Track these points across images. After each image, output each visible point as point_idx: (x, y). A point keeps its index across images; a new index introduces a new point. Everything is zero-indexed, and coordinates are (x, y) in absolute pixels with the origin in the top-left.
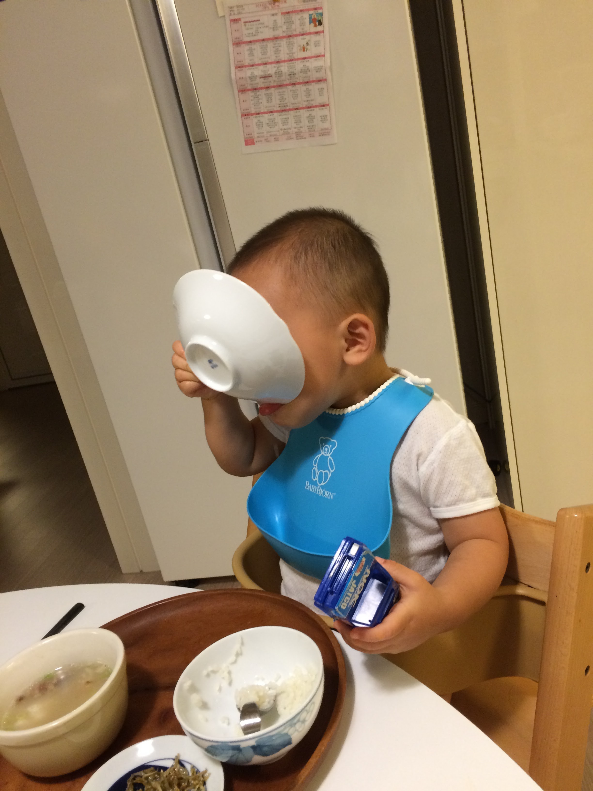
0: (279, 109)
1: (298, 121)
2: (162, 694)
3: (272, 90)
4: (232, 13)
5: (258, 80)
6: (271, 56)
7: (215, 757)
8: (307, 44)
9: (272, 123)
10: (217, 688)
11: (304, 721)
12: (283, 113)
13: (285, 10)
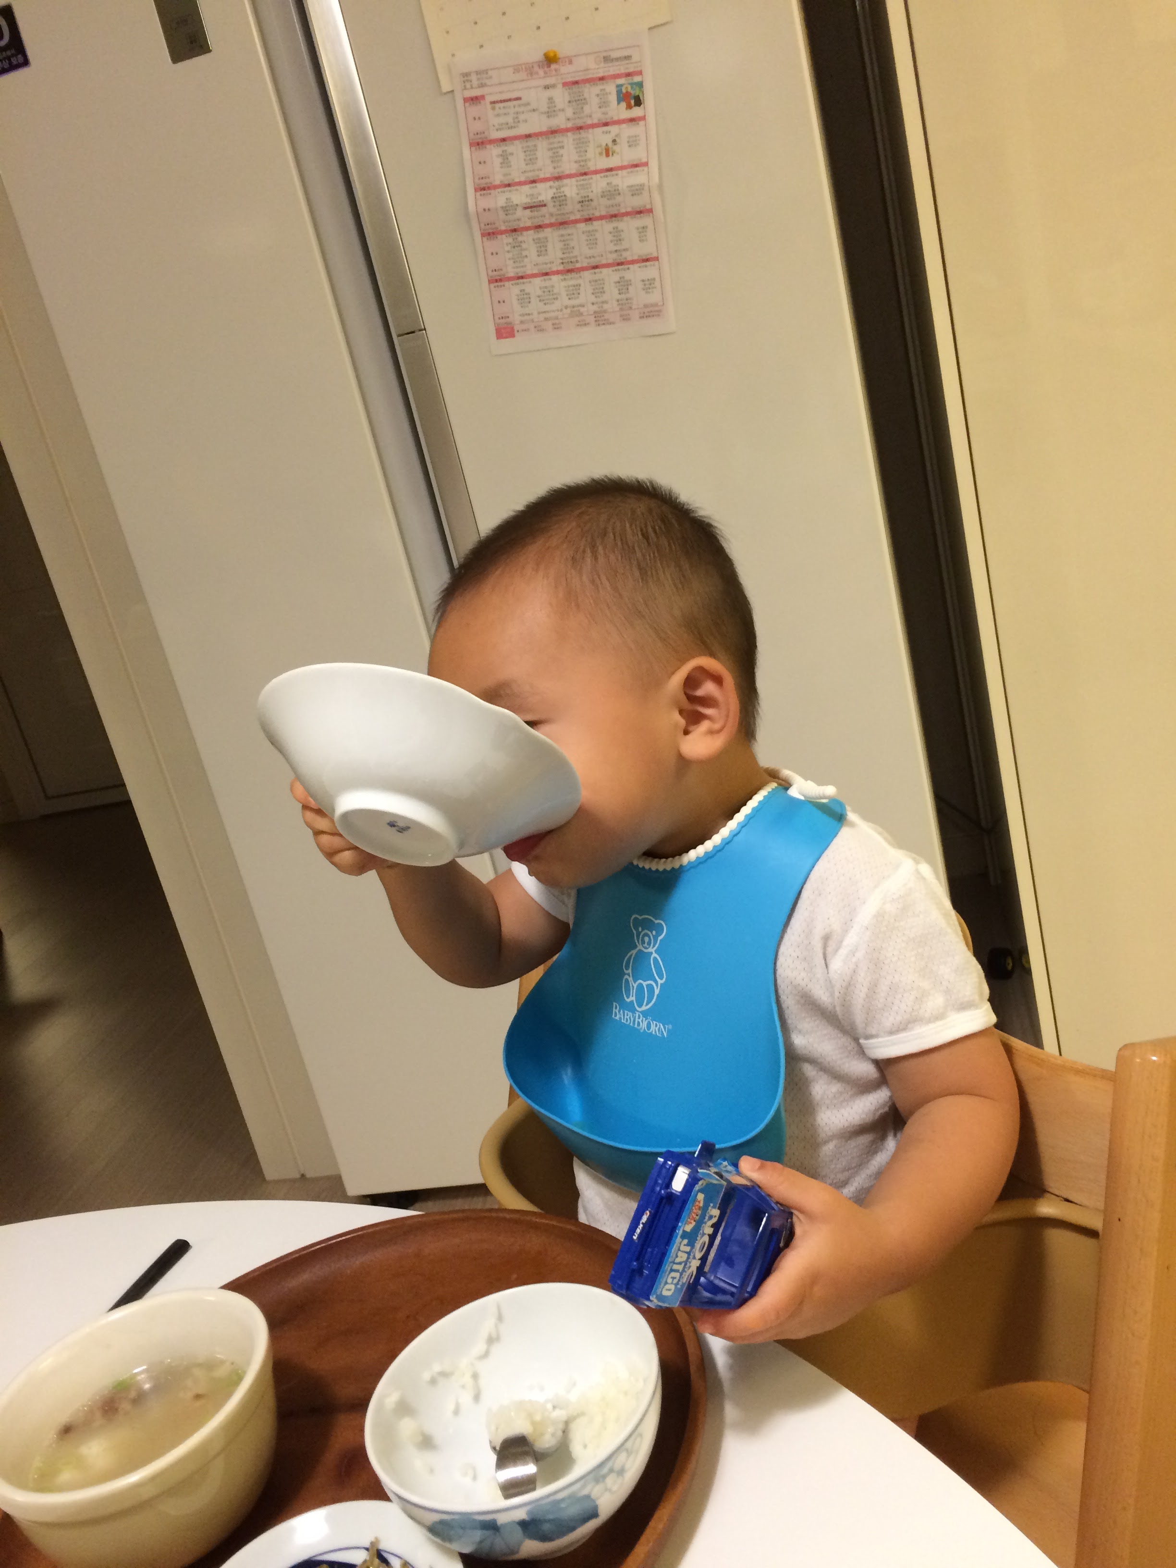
0: (561, 268)
1: (599, 290)
2: (343, 1420)
3: (548, 232)
4: (468, 85)
5: (520, 213)
6: (545, 167)
7: (448, 1545)
8: (614, 141)
9: (549, 295)
10: (451, 1407)
11: (621, 1472)
12: (569, 276)
13: (569, 78)
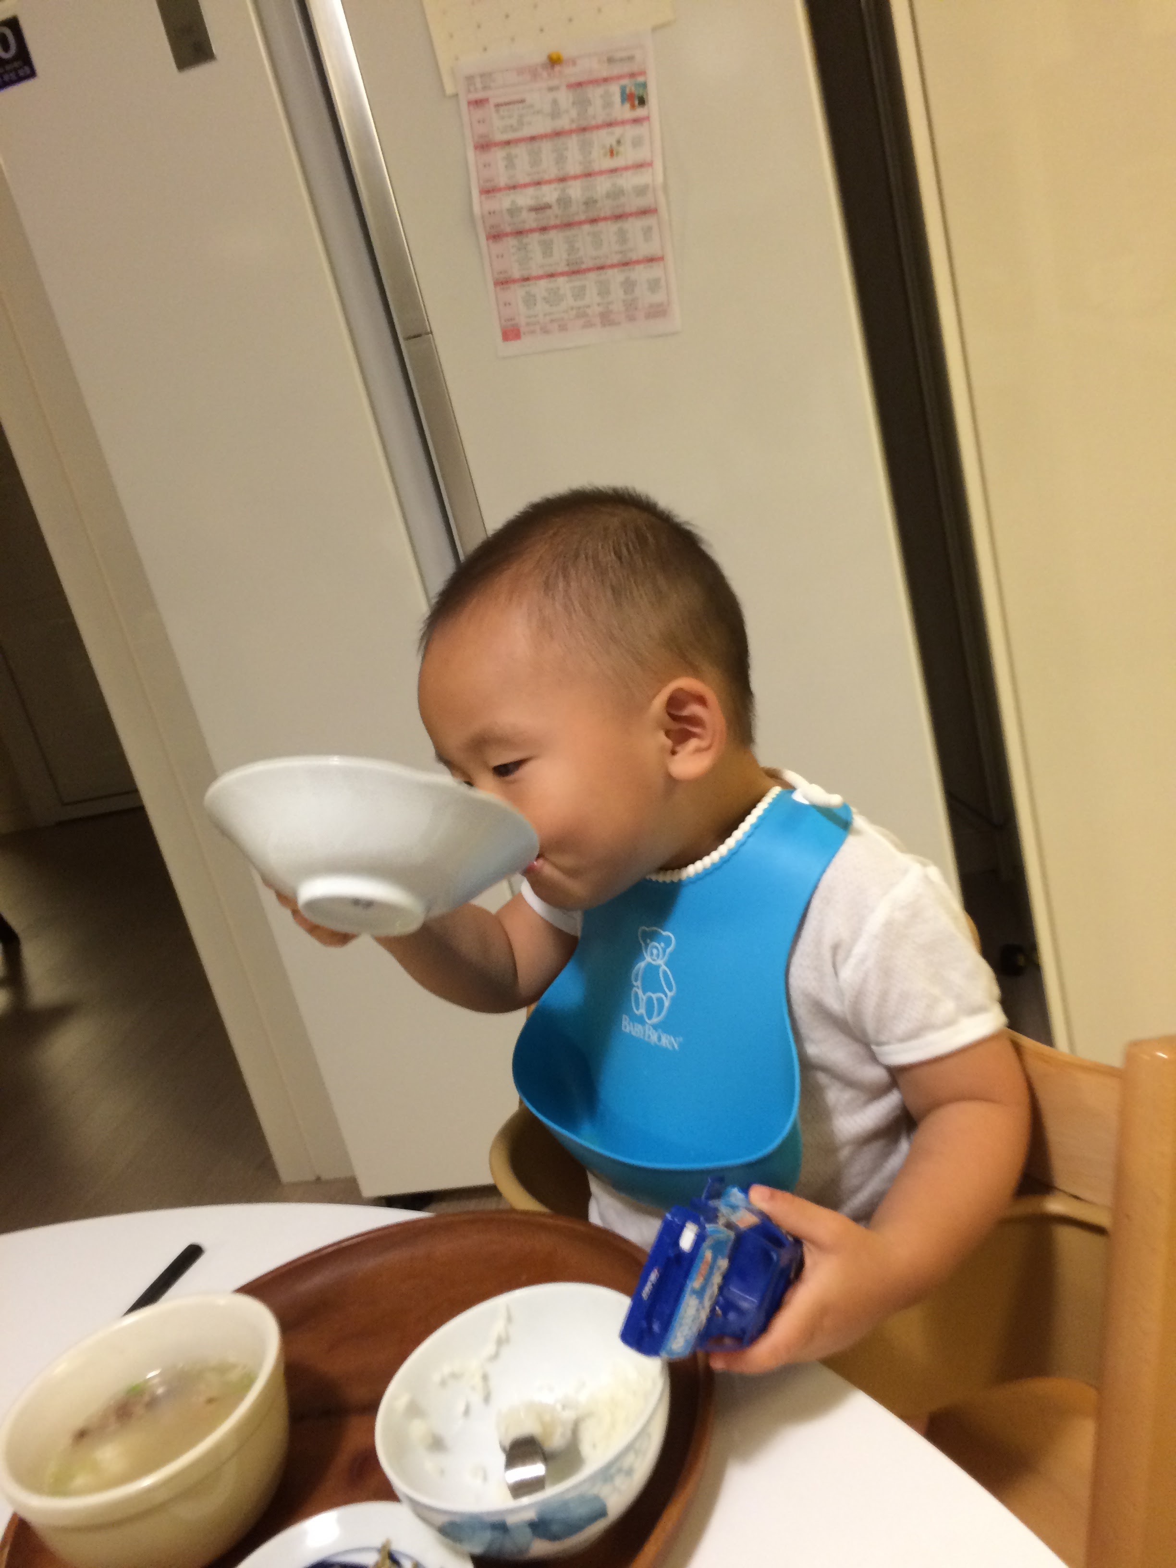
0: (566, 269)
1: (604, 290)
2: (355, 1422)
3: (552, 234)
4: (472, 88)
5: (525, 215)
6: (549, 168)
7: (458, 1546)
8: (619, 142)
9: (554, 298)
10: (461, 1408)
12: (574, 277)
13: (573, 80)
